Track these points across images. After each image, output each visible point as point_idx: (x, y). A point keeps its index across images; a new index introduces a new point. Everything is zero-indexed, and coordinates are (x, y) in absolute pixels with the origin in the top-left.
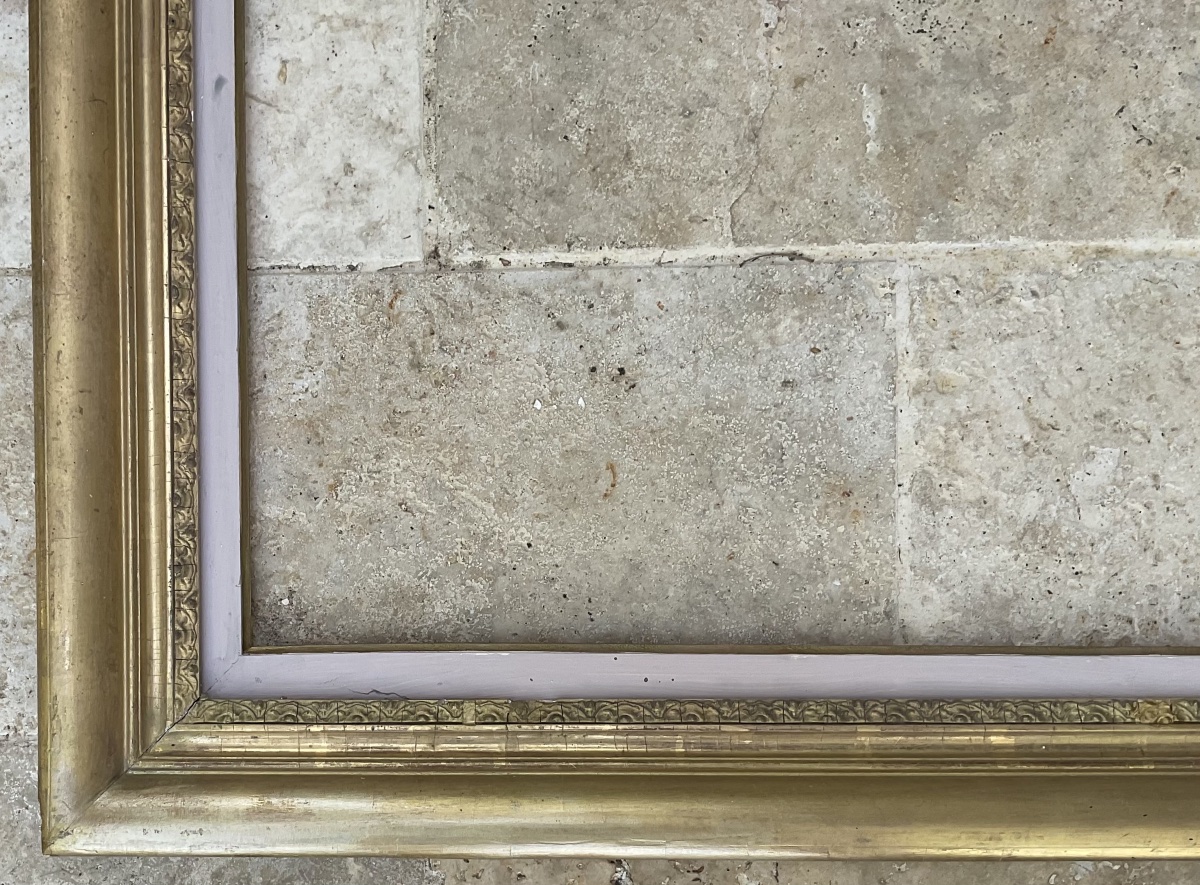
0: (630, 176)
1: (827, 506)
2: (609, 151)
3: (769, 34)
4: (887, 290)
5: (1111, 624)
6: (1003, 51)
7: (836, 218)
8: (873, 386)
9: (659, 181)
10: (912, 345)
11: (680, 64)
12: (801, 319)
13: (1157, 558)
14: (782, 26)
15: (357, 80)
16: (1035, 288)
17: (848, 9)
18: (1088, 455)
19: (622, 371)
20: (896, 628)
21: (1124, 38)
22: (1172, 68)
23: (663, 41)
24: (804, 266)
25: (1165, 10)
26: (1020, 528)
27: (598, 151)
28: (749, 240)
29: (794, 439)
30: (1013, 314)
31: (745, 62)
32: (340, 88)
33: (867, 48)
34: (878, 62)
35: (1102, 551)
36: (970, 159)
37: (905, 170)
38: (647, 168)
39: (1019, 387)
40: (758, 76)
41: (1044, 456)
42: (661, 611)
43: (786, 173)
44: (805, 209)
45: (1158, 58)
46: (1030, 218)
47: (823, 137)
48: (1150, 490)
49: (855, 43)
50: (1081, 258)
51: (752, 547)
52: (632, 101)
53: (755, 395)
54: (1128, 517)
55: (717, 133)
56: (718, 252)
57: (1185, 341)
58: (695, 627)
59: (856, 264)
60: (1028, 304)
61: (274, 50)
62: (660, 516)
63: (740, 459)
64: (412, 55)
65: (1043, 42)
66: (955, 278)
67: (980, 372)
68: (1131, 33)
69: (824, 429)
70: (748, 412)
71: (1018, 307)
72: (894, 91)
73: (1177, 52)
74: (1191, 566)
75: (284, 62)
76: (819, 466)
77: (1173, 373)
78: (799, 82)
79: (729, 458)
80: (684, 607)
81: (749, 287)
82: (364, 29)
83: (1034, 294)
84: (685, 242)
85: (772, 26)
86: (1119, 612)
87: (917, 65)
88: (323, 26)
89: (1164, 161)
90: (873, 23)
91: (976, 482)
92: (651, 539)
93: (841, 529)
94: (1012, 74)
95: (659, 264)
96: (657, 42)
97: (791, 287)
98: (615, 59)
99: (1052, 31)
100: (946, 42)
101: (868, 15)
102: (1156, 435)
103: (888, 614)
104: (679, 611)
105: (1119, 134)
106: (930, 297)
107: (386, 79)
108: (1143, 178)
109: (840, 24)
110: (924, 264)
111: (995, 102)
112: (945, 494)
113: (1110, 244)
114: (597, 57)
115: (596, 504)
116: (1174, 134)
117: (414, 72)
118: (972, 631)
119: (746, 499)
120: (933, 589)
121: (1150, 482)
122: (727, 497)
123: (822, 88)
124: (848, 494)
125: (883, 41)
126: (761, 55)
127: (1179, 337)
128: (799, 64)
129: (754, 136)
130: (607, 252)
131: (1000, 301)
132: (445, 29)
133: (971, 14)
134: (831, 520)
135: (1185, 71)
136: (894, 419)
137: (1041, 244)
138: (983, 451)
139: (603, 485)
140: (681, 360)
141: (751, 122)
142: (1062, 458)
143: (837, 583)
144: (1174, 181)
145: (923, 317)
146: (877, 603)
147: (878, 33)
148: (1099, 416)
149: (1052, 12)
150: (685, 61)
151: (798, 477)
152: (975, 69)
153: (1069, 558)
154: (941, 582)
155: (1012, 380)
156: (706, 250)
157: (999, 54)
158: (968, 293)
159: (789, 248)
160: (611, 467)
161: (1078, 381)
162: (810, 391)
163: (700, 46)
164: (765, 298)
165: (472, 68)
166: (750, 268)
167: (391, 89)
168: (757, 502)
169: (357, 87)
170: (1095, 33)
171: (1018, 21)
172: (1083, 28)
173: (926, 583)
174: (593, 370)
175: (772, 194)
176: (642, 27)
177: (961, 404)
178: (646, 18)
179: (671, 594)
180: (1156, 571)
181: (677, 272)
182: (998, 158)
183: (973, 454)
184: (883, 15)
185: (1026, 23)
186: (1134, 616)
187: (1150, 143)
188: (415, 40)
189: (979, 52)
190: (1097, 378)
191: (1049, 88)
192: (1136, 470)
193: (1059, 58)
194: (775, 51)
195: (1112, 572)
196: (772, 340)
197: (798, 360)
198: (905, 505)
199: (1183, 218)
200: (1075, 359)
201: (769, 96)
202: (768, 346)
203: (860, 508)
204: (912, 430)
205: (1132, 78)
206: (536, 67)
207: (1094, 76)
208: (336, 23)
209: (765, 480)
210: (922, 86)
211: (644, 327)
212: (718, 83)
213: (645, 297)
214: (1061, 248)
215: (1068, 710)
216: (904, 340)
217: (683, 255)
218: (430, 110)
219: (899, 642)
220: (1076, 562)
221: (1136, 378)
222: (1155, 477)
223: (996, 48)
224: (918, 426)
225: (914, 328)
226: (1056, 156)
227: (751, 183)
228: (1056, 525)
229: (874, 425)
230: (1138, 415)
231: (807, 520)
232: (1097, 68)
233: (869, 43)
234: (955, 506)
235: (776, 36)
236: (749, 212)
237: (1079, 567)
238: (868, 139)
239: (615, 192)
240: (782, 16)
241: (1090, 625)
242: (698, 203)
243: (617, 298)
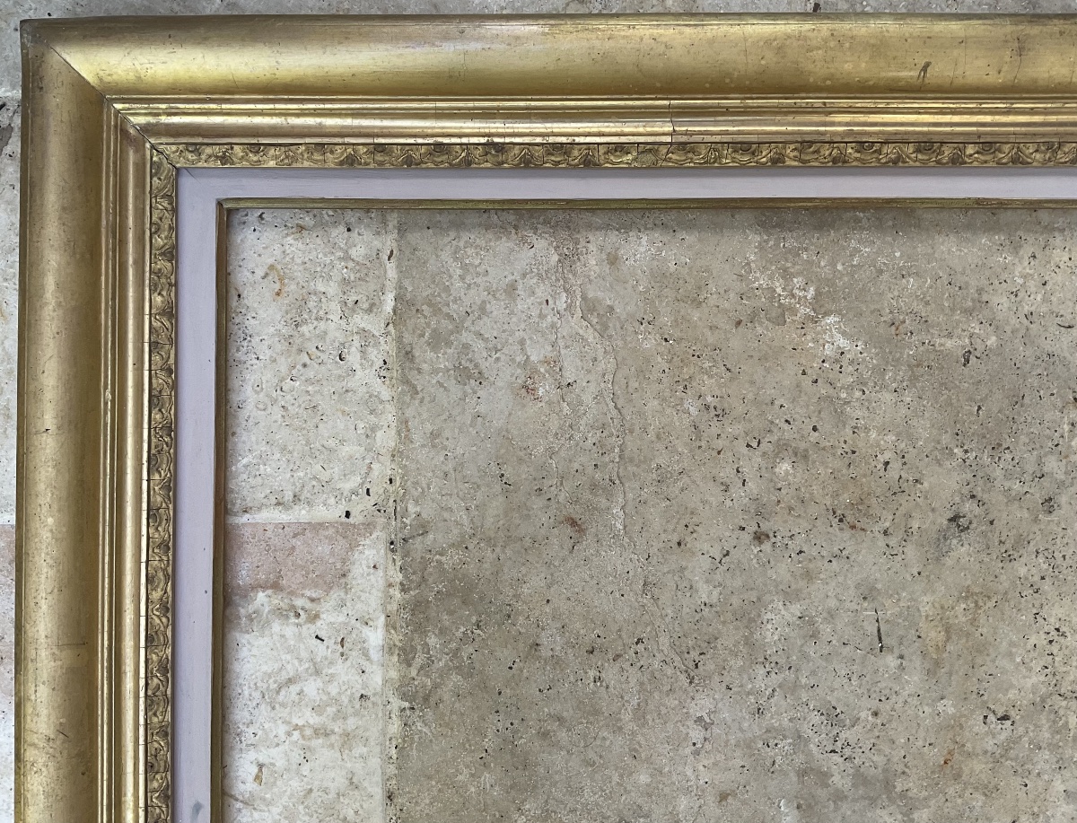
3: (697, 753)
6: (907, 770)
11: (616, 778)
14: (708, 746)
15: (325, 784)
17: (768, 731)
21: (1015, 759)
22: (1059, 786)
23: (601, 757)
25: (1052, 734)
31: (674, 778)
32: (311, 790)
33: (785, 767)
34: (795, 779)
40: (688, 791)
45: (1046, 777)
49: (774, 762)
52: (573, 811)
61: (252, 755)
64: (375, 762)
65: (943, 762)
68: (1021, 755)
72: (809, 806)
73: (1063, 772)
75: (261, 766)
78: (723, 797)
82: (333, 738)
85: (699, 745)
87: (830, 782)
88: (296, 734)
90: (790, 744)
94: (915, 791)
96: (596, 758)
98: (558, 773)
99: (950, 753)
100: (856, 762)
101: (785, 737)
107: (352, 783)
109: (760, 745)
111: (899, 817)
114: (542, 770)
117: (378, 778)
123: (744, 802)
125: (799, 759)
126: (689, 772)
128: (724, 781)
132: (404, 741)
133: (878, 737)
135: (1069, 789)
147: (795, 753)
149: (950, 735)
150: (621, 776)
152: (881, 788)
157: (904, 773)
163: (634, 762)
165: (430, 778)
167: (356, 792)
169: (326, 791)
170: (989, 754)
171: (920, 743)
172: (979, 751)
176: (582, 744)
178: (585, 736)
184: (800, 737)
185: (927, 745)
188: (378, 749)
189: (885, 771)
191: (948, 804)
193: (957, 777)
194: (701, 768)
201: (696, 809)
205: (1022, 795)
206: (487, 778)
207: (988, 794)
208: (308, 732)
210: (834, 802)
212: (651, 796)
218: (391, 811)
223: (900, 768)
232: (991, 786)
233: (786, 762)
235: (703, 755)
240: (708, 736)
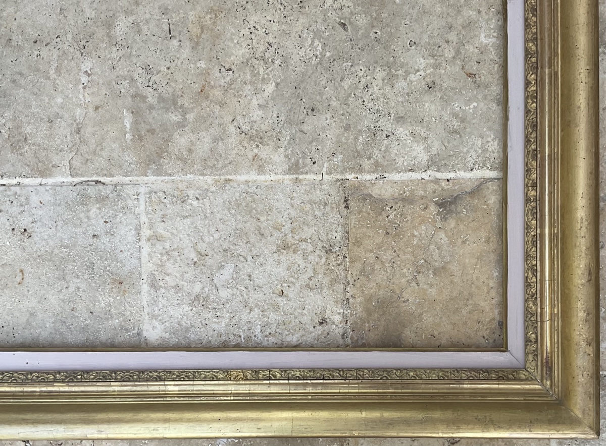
0: (27, 147)
1: (112, 288)
2: (17, 138)
3: (84, 88)
4: (136, 197)
5: (232, 337)
6: (183, 95)
7: (113, 165)
8: (131, 237)
9: (39, 150)
10: (147, 221)
11: (47, 100)
12: (100, 209)
13: (251, 310)
14: (90, 84)
16: (198, 196)
17: (117, 77)
18: (221, 266)
19: (25, 230)
20: (143, 340)
21: (234, 89)
22: (255, 102)
23: (40, 91)
24: (100, 186)
25: (251, 77)
26: (192, 298)
27: (13, 137)
28: (77, 175)
29: (98, 260)
30: (189, 207)
31: (74, 99)
33: (126, 94)
34: (130, 99)
35: (227, 307)
36: (170, 141)
37: (143, 146)
38: (34, 144)
39: (191, 238)
40: (80, 105)
41: (202, 267)
42: (44, 333)
43: (92, 147)
44: (101, 162)
45: (249, 97)
46: (195, 166)
47: (107, 131)
48: (248, 281)
49: (121, 91)
50: (218, 183)
51: (81, 305)
52: (27, 116)
53: (81, 241)
54: (238, 292)
55: (63, 129)
56: (65, 180)
57: (262, 219)
58: (58, 339)
59: (122, 185)
60: (195, 203)
62: (43, 292)
63: (76, 268)
65: (200, 91)
66: (164, 192)
67: (175, 232)
68: (237, 87)
69: (110, 255)
70: (79, 248)
71: (191, 204)
72: (137, 112)
73: (257, 95)
74: (265, 313)
76: (109, 271)
77: (257, 232)
78: (97, 108)
79: (71, 267)
80: (53, 331)
81: (78, 195)
83: (197, 199)
84: (50, 176)
85: (85, 84)
86: (235, 333)
87: (147, 101)
89: (252, 142)
90: (128, 83)
91: (174, 278)
92: (39, 302)
93: (118, 298)
94: (187, 104)
95: (41, 185)
96: (37, 91)
97: (95, 195)
98: (20, 98)
99: (204, 86)
100: (159, 91)
101: (126, 80)
102: (249, 258)
103: (138, 334)
104: (51, 333)
105: (232, 129)
106: (154, 200)
108: (243, 149)
109: (114, 83)
110: (152, 186)
111: (180, 117)
112: (161, 283)
113: (230, 177)
114: (13, 97)
115: (15, 287)
116: (256, 130)
118: (174, 340)
119: (78, 285)
120: (157, 323)
121: (247, 278)
122: (71, 284)
123: (107, 111)
124: (121, 283)
125: (133, 90)
126: (81, 97)
127: (259, 216)
128: (97, 101)
129: (78, 131)
130: (18, 180)
131: (183, 202)
133: (170, 79)
134: (114, 294)
135: (261, 103)
136: (140, 251)
137: (201, 178)
138: (177, 265)
139: (19, 279)
140: (50, 225)
141: (78, 124)
142: (210, 268)
143: (117, 321)
144: (256, 151)
145: (150, 208)
146: (134, 329)
147: (130, 87)
148: (226, 250)
149: (203, 78)
150: (49, 99)
151: (100, 276)
152: (171, 102)
153: (214, 310)
154: (160, 320)
155: (188, 235)
156: (59, 179)
158: (169, 198)
159: (95, 178)
160: (22, 271)
161: (216, 236)
162: (104, 239)
163: (55, 92)
164: (85, 200)
166: (78, 187)
168: (83, 286)
170: (222, 87)
171: (189, 82)
172: (217, 85)
173: (154, 321)
174: (13, 229)
175: (86, 156)
176: (31, 85)
177: (167, 245)
178: (33, 81)
179: (48, 326)
180: (251, 315)
181: (48, 188)
182: (181, 141)
183: (173, 266)
184: (132, 79)
185: (193, 83)
186: (241, 334)
187: (246, 134)
189: (173, 95)
190: (224, 234)
191: (203, 111)
192: (241, 273)
193: (207, 98)
194: (86, 95)
195: (232, 316)
196: (88, 218)
197: (99, 226)
198: (145, 288)
199: (260, 166)
200: (215, 226)
201: (84, 114)
202: (86, 220)
203: (126, 289)
204: (147, 256)
205: (237, 106)
207: (222, 105)
209: (86, 277)
210: (149, 110)
211: (34, 211)
212: (63, 108)
213: (34, 199)
214: (210, 179)
215: (200, 375)
216: (144, 219)
217: (50, 181)
219: (144, 345)
220: (216, 312)
221: (240, 234)
222: (250, 276)
223: (180, 93)
224: (149, 255)
225: (147, 213)
226: (206, 140)
227: (77, 151)
228: (208, 297)
229: (131, 254)
230: (242, 249)
231: (104, 294)
232: (223, 102)
233: (126, 91)
234: (166, 288)
235: (87, 89)
236: (77, 163)
237: (218, 314)
238: (126, 132)
239: (21, 154)
240: (90, 79)
241: (224, 338)
242: (55, 159)
243: (23, 199)
